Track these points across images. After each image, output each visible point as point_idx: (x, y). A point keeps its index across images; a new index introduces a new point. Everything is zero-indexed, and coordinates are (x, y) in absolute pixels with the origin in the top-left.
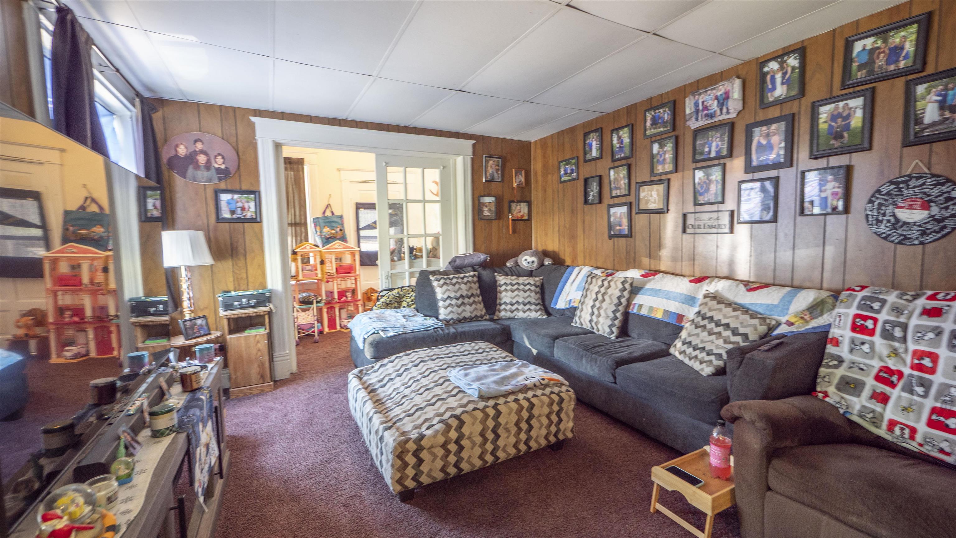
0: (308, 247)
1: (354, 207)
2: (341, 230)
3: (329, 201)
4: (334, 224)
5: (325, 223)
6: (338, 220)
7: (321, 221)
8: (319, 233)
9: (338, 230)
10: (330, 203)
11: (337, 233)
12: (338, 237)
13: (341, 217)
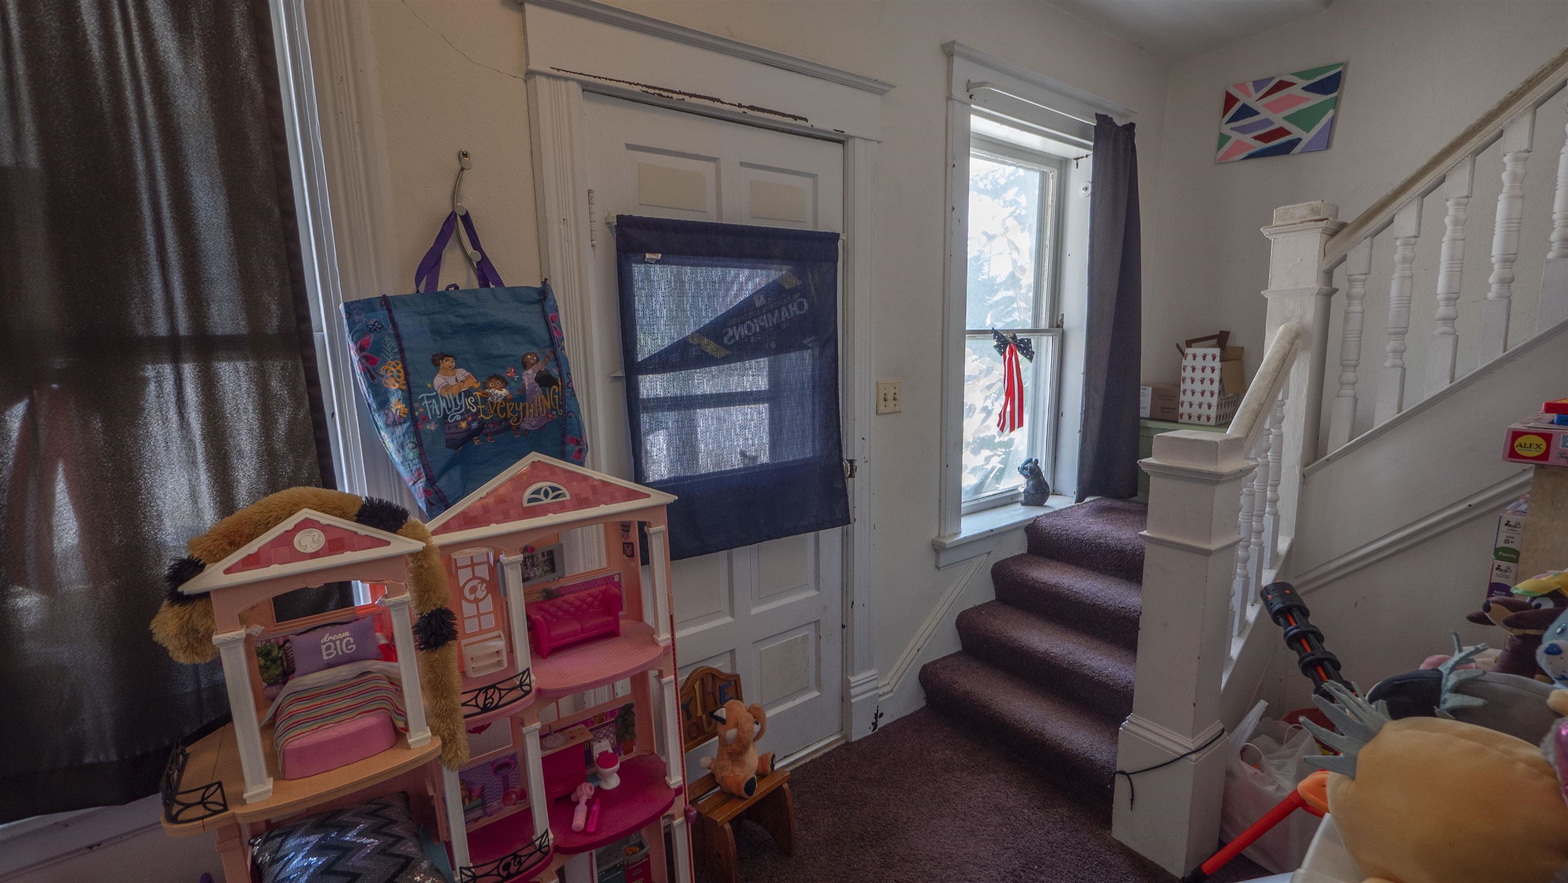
0: (309, 541)
1: (606, 241)
2: (544, 380)
3: (455, 195)
4: (499, 344)
5: (437, 332)
6: (528, 318)
7: (406, 323)
8: (397, 406)
9: (529, 376)
10: (470, 202)
11: (521, 397)
12: (529, 423)
13: (543, 294)
